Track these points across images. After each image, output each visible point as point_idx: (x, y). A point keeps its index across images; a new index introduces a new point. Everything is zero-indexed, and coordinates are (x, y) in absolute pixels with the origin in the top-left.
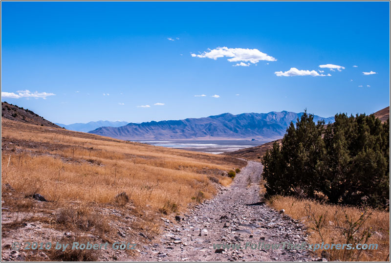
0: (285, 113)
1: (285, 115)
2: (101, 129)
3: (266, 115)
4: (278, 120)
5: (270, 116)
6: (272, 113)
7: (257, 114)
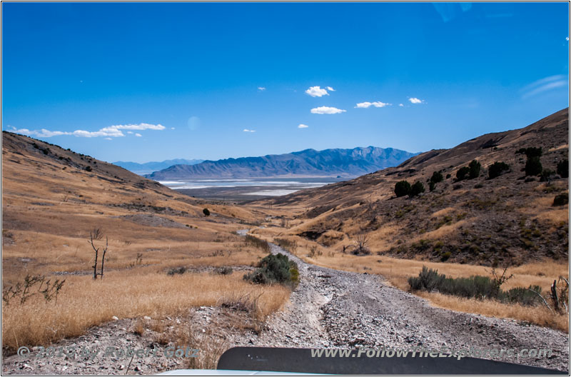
0: (372, 148)
1: (372, 151)
2: (174, 167)
3: (352, 150)
4: (365, 155)
5: (356, 152)
6: (358, 149)
7: (342, 150)
